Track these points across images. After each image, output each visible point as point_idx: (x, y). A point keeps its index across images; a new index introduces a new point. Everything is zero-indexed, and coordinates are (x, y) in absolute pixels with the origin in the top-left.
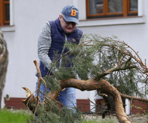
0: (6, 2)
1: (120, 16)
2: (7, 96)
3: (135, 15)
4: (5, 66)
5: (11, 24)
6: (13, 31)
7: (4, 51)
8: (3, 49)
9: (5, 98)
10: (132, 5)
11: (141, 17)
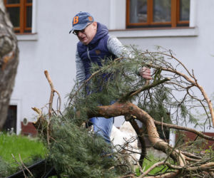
0: (29, 4)
1: (168, 26)
2: (25, 120)
3: (186, 25)
4: (14, 67)
5: (33, 31)
6: (35, 41)
7: (15, 48)
8: (13, 46)
9: (22, 123)
10: (183, 17)
11: (193, 28)
